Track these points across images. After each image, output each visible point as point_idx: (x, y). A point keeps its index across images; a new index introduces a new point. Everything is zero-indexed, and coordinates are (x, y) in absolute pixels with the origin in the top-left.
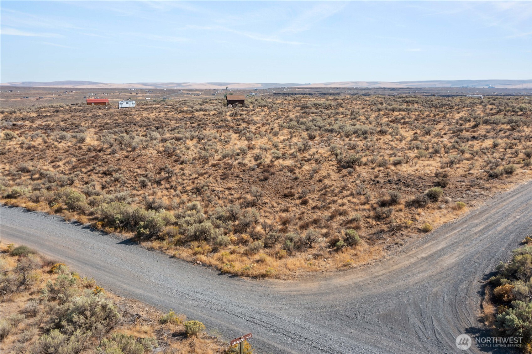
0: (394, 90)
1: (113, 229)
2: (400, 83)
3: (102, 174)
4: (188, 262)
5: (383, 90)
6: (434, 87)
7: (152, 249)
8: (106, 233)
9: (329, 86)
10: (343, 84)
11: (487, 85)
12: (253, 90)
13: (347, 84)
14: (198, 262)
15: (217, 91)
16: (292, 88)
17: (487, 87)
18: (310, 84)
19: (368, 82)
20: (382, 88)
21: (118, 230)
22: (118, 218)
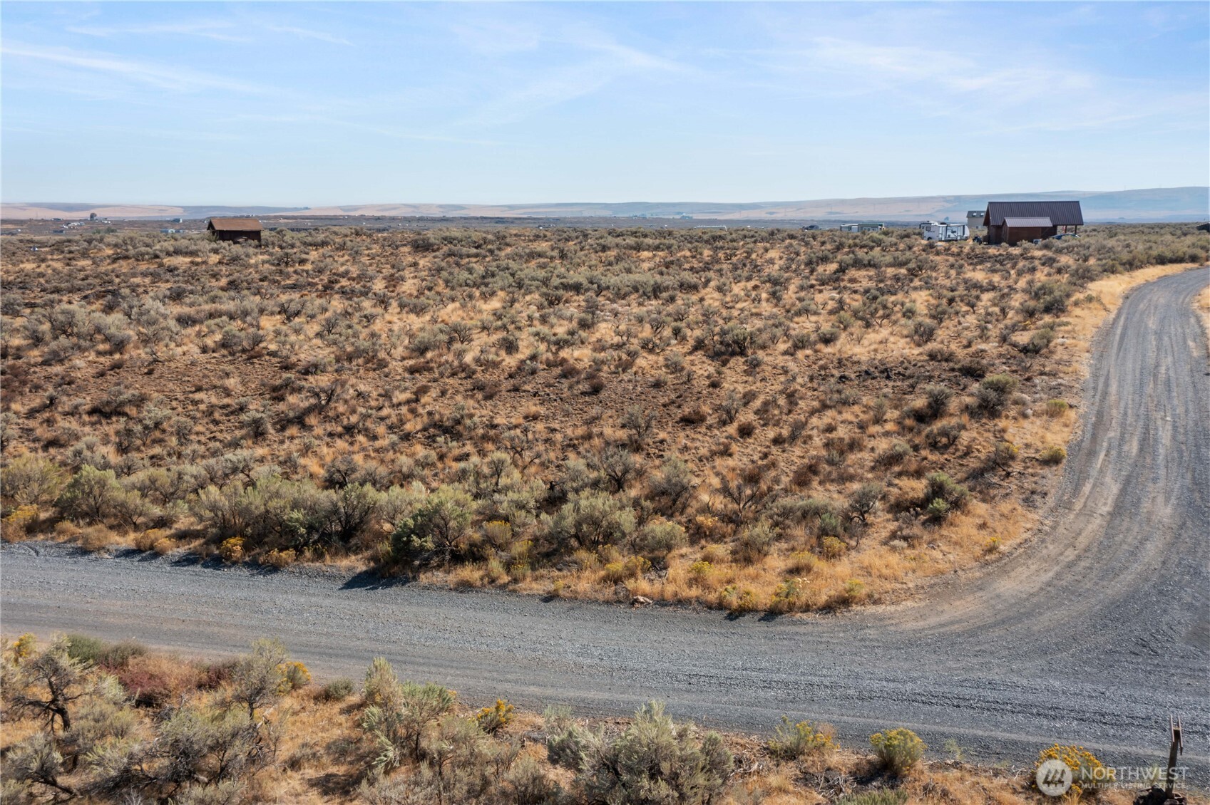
0: (503, 222)
1: (292, 552)
2: (511, 207)
3: (91, 413)
4: (607, 602)
5: (480, 221)
6: (579, 215)
7: (465, 587)
8: (275, 568)
9: (357, 214)
10: (387, 210)
11: (678, 213)
12: (168, 222)
13: (395, 209)
14: (641, 599)
15: (68, 223)
16: (268, 218)
17: (678, 217)
18: (307, 208)
19: (441, 206)
20: (477, 218)
21: (308, 554)
22: (297, 520)
